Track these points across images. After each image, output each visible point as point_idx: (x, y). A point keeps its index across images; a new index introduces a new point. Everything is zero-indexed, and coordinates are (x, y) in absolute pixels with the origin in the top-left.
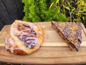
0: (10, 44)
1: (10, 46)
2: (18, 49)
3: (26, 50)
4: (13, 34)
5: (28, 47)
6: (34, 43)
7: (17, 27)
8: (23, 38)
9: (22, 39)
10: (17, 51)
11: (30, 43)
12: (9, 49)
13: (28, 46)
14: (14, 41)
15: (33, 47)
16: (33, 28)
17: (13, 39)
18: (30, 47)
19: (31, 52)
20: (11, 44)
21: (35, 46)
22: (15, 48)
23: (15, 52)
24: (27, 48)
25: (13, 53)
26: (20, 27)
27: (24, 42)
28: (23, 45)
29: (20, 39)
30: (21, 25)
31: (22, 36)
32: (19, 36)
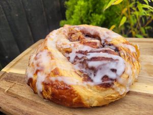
0: (38, 65)
1: (39, 68)
2: (57, 81)
3: (84, 88)
4: (54, 45)
5: (92, 81)
6: (114, 70)
7: (67, 34)
8: (76, 57)
9: (75, 61)
10: (52, 85)
11: (100, 68)
12: (34, 78)
13: (92, 77)
14: (52, 59)
15: (110, 82)
16: (108, 38)
17: (50, 53)
18: (98, 79)
19: (98, 99)
20: (41, 64)
21: (116, 80)
22: (49, 75)
23: (47, 90)
24: (85, 83)
25: (41, 93)
26: (73, 36)
27: (79, 66)
28: (75, 72)
29: (69, 58)
30: (77, 32)
31: (77, 52)
32: (68, 52)
